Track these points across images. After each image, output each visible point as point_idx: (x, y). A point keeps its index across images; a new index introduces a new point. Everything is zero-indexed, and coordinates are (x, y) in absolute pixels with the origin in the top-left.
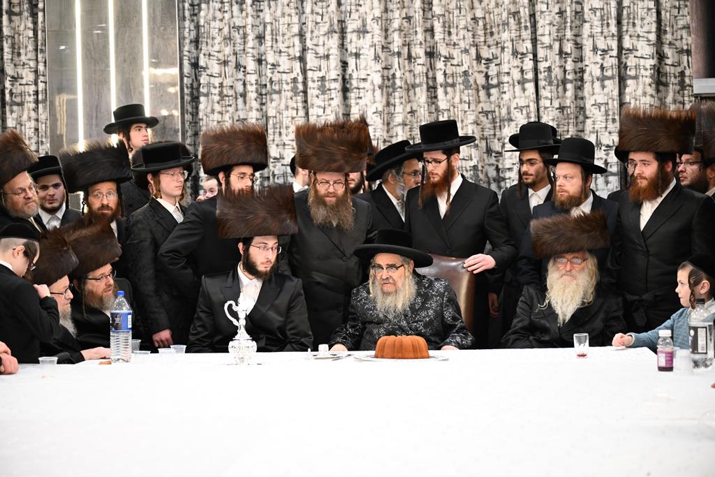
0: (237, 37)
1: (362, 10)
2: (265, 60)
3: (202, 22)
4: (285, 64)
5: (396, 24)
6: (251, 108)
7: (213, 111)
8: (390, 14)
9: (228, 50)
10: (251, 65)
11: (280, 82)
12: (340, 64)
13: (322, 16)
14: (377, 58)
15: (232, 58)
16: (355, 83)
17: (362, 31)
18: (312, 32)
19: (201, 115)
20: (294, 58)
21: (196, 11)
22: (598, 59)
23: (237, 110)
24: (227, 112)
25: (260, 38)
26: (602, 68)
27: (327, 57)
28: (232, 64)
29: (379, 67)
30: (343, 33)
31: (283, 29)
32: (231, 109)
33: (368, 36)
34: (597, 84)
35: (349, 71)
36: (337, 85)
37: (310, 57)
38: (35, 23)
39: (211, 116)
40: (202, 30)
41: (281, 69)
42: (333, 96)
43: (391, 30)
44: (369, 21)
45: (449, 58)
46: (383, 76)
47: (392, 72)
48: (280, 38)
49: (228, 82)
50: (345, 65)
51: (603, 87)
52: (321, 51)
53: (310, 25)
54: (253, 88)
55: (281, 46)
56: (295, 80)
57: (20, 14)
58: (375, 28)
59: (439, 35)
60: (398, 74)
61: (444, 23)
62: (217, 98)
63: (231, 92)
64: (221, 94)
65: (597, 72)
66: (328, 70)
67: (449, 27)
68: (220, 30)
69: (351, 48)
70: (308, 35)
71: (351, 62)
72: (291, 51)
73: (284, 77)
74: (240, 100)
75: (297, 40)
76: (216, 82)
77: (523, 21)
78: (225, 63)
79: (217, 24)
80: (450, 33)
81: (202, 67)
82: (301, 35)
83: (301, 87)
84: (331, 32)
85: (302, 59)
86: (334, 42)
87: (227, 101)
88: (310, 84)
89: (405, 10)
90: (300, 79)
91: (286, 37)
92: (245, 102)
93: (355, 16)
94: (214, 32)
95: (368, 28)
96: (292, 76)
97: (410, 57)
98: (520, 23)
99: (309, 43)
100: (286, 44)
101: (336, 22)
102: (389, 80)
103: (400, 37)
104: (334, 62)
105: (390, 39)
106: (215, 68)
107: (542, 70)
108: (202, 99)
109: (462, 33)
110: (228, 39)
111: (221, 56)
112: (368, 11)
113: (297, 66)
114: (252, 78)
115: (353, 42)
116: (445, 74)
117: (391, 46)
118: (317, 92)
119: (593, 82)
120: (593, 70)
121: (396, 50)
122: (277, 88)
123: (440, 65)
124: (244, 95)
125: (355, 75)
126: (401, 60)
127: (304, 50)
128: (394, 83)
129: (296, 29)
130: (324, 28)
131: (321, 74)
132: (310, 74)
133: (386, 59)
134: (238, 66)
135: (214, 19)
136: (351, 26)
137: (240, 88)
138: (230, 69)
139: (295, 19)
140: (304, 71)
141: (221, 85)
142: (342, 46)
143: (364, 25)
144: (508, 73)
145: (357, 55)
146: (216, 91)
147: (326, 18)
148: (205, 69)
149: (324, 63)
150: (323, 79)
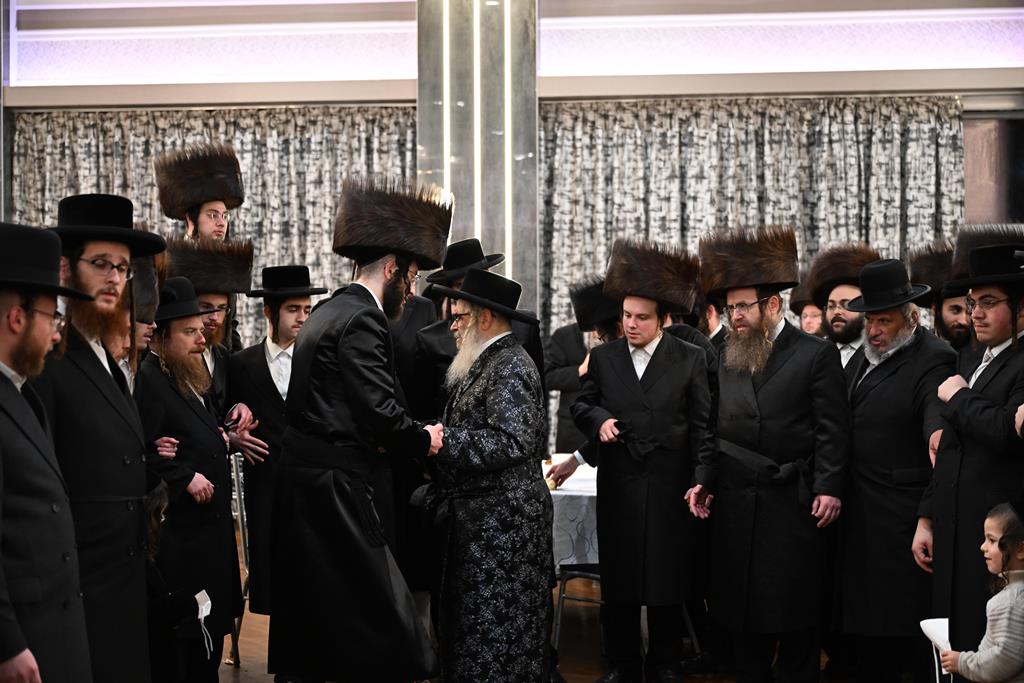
0: (587, 179)
1: (700, 157)
2: (612, 200)
3: (556, 165)
4: (629, 203)
5: (731, 172)
6: (599, 244)
7: (563, 245)
8: (725, 163)
9: (579, 191)
10: (600, 205)
11: (625, 220)
12: (679, 206)
13: (665, 162)
14: (712, 202)
15: (582, 198)
16: (691, 223)
17: (700, 177)
18: (656, 176)
19: (554, 248)
20: (638, 199)
21: (550, 154)
22: (883, 208)
23: (584, 244)
24: (577, 246)
25: (609, 180)
26: (885, 217)
27: (668, 199)
28: (582, 203)
29: (714, 210)
30: (683, 177)
31: (628, 172)
32: (580, 244)
33: (705, 182)
34: (880, 231)
35: (688, 212)
36: (677, 225)
37: (653, 199)
38: (403, 160)
39: (562, 249)
40: (556, 172)
41: (625, 208)
42: (673, 234)
43: (725, 177)
44: (706, 168)
45: (777, 203)
46: (716, 218)
47: (724, 214)
48: (626, 181)
49: (578, 219)
50: (683, 206)
51: (886, 233)
52: (663, 193)
53: (654, 170)
54: (602, 225)
55: (627, 188)
56: (638, 219)
57: (387, 152)
58: (713, 176)
59: (769, 183)
60: (730, 217)
61: (774, 171)
62: (567, 233)
63: (580, 229)
64: (571, 230)
65: (881, 220)
66: (669, 211)
67: (778, 175)
68: (572, 172)
69: (691, 192)
70: (652, 180)
71: (690, 204)
72: (635, 193)
73: (628, 215)
74: (588, 235)
75: (641, 184)
76: (567, 218)
77: (838, 172)
78: (576, 202)
79: (569, 166)
80: (778, 180)
81: (555, 206)
82: (646, 180)
83: (643, 225)
84: (671, 177)
85: (645, 201)
86: (675, 185)
87: (578, 236)
88: (652, 223)
89: (739, 159)
90: (643, 218)
91: (631, 180)
92: (592, 237)
93: (694, 163)
94: (567, 174)
95: (706, 174)
96: (636, 215)
97: (742, 201)
98: (836, 174)
99: (652, 186)
100: (631, 186)
101: (677, 167)
102: (721, 221)
103: (734, 183)
104: (675, 204)
105: (724, 184)
106: (567, 206)
107: (851, 216)
108: (555, 234)
109: (791, 181)
110: (578, 181)
111: (571, 195)
112: (706, 159)
113: (641, 206)
114: (601, 217)
115: (692, 186)
116: (773, 217)
117: (725, 192)
118: (658, 230)
119: (877, 229)
120: (877, 218)
121: (730, 195)
122: (621, 226)
123: (769, 209)
124: (592, 231)
125: (692, 217)
126: (734, 204)
127: (648, 191)
128: (726, 224)
129: (641, 173)
130: (666, 173)
131: (662, 214)
132: (652, 214)
133: (720, 202)
134: (586, 205)
135: (566, 161)
136: (692, 171)
137: (588, 224)
138: (580, 208)
139: (641, 164)
140: (647, 211)
141: (572, 222)
142: (682, 190)
143: (702, 171)
144: (824, 220)
145: (695, 199)
146: (567, 227)
147: (668, 164)
148: (558, 207)
149: (664, 204)
150: (663, 219)
